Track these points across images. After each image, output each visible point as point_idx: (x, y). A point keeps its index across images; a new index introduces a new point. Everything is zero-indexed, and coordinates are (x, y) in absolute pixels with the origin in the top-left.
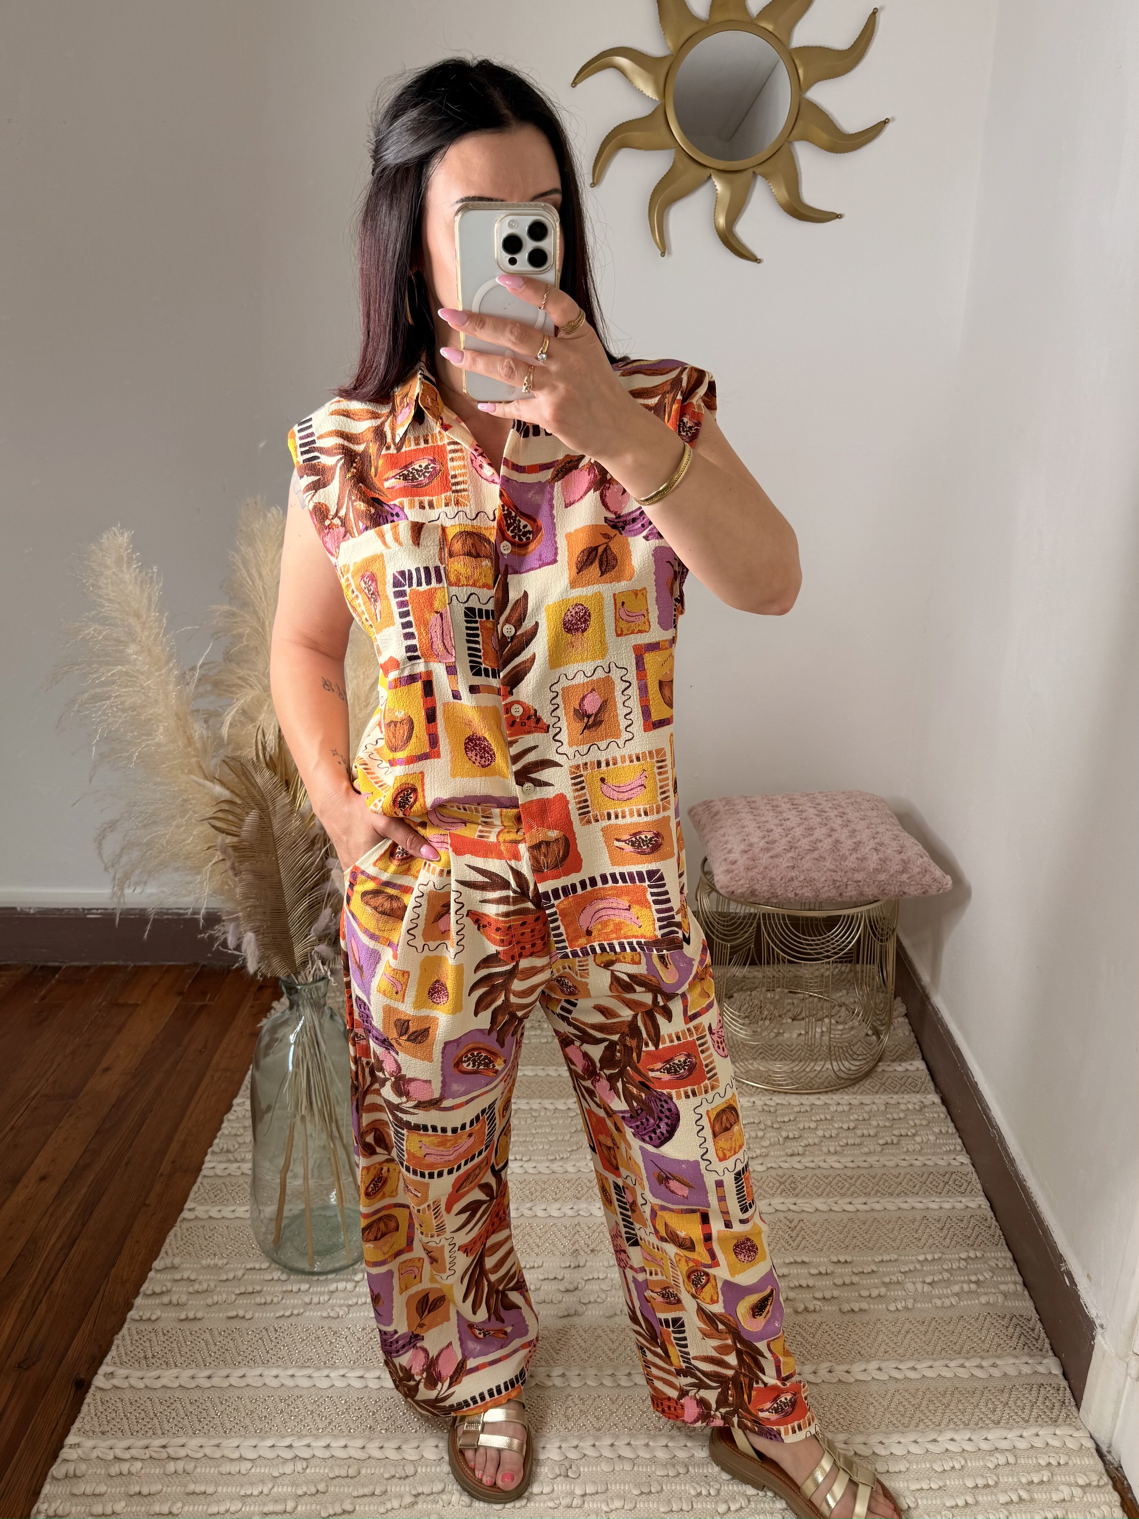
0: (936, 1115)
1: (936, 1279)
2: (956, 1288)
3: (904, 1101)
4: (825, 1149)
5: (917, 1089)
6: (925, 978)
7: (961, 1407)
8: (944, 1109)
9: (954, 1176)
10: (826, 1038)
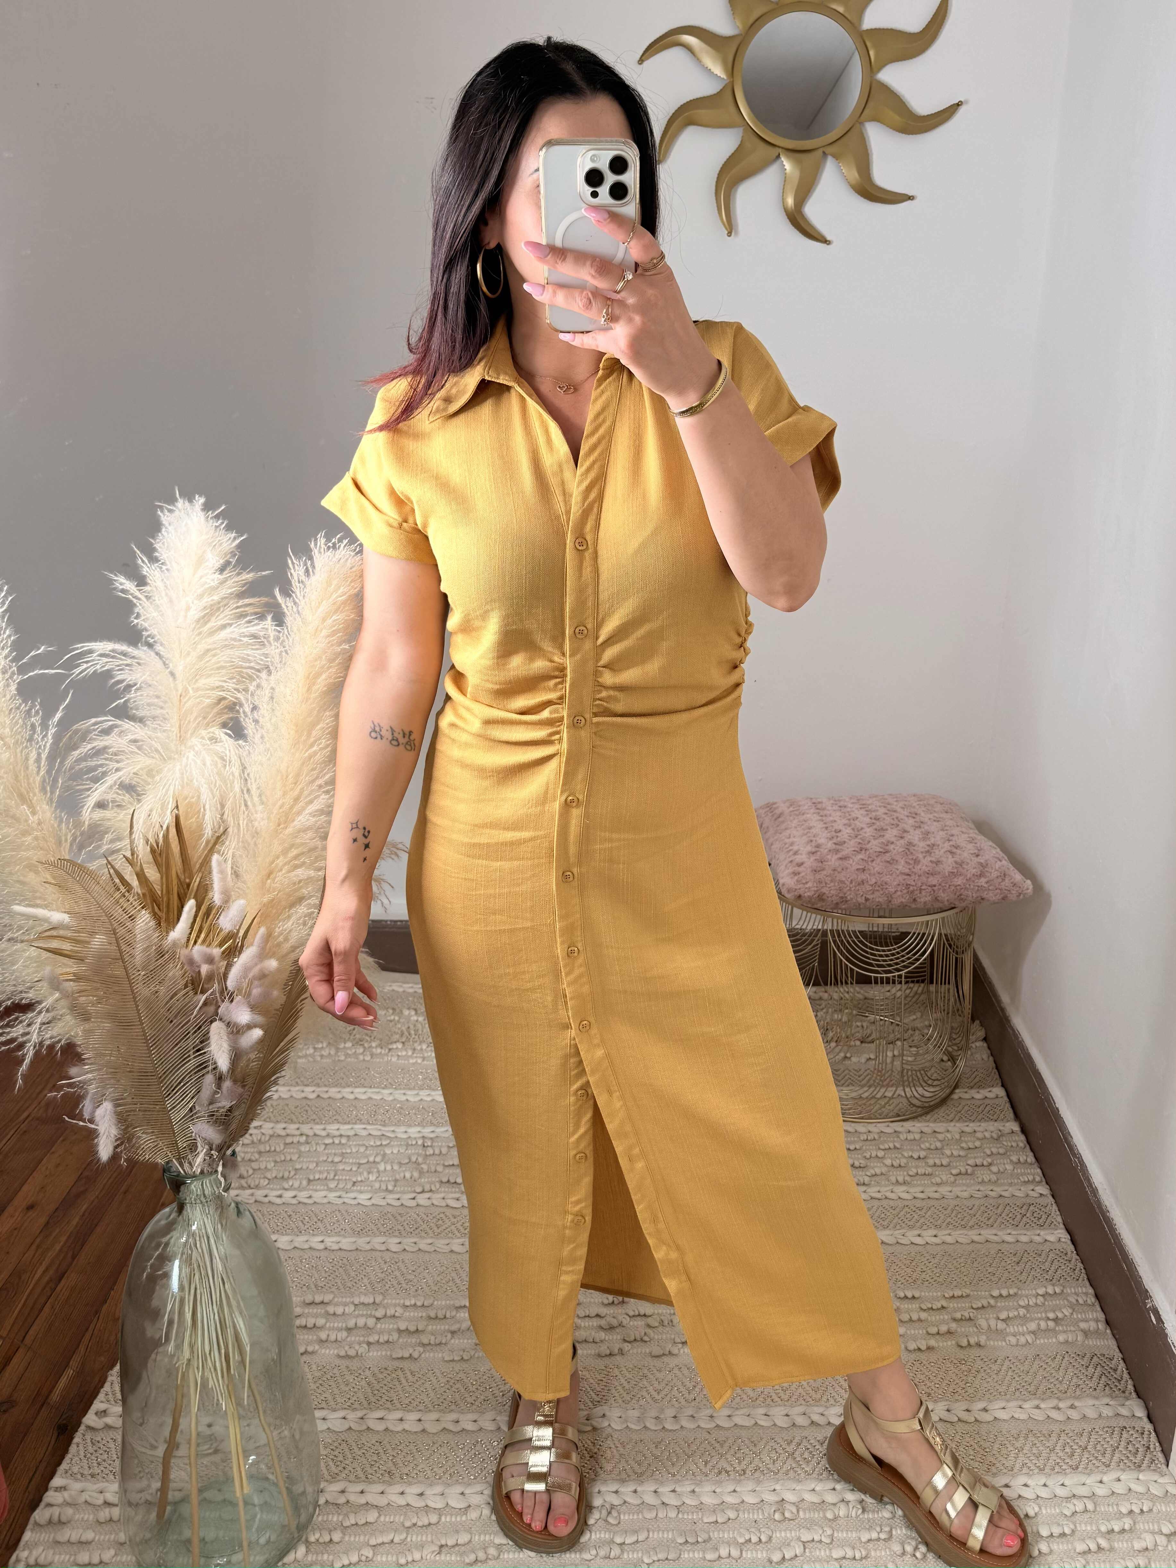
0: (1014, 1144)
1: (1011, 1315)
2: (1033, 1326)
3: (981, 1129)
4: (893, 1179)
5: (995, 1117)
6: (1005, 998)
7: (1035, 1451)
8: (1023, 1138)
9: (1032, 1208)
10: (897, 1063)
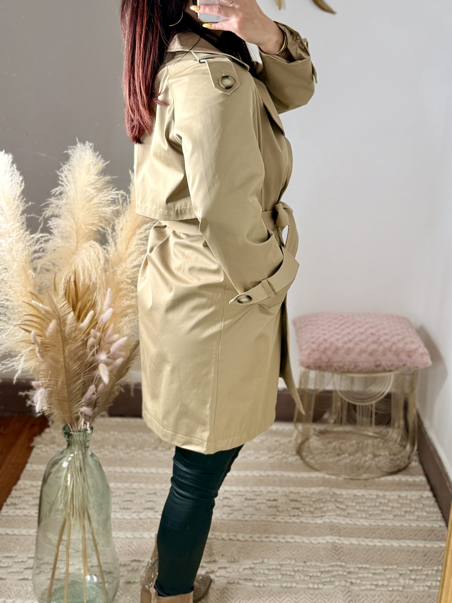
0: (429, 503)
1: (418, 577)
2: (429, 584)
3: (410, 495)
4: (360, 516)
5: (420, 489)
8: (433, 499)
